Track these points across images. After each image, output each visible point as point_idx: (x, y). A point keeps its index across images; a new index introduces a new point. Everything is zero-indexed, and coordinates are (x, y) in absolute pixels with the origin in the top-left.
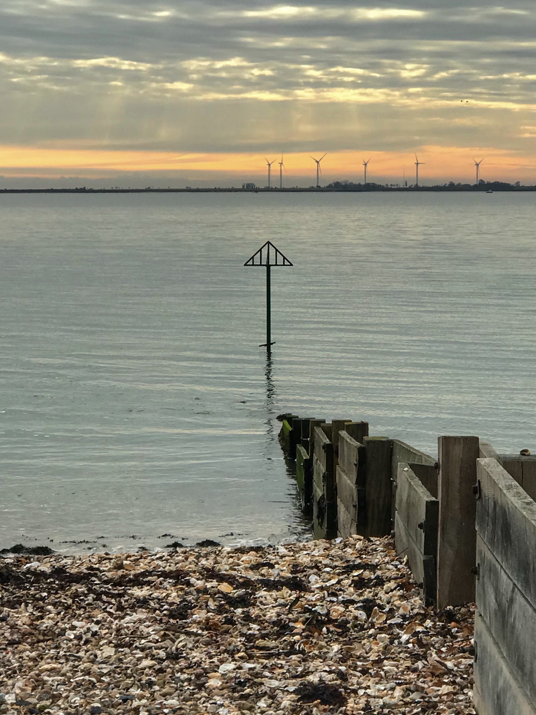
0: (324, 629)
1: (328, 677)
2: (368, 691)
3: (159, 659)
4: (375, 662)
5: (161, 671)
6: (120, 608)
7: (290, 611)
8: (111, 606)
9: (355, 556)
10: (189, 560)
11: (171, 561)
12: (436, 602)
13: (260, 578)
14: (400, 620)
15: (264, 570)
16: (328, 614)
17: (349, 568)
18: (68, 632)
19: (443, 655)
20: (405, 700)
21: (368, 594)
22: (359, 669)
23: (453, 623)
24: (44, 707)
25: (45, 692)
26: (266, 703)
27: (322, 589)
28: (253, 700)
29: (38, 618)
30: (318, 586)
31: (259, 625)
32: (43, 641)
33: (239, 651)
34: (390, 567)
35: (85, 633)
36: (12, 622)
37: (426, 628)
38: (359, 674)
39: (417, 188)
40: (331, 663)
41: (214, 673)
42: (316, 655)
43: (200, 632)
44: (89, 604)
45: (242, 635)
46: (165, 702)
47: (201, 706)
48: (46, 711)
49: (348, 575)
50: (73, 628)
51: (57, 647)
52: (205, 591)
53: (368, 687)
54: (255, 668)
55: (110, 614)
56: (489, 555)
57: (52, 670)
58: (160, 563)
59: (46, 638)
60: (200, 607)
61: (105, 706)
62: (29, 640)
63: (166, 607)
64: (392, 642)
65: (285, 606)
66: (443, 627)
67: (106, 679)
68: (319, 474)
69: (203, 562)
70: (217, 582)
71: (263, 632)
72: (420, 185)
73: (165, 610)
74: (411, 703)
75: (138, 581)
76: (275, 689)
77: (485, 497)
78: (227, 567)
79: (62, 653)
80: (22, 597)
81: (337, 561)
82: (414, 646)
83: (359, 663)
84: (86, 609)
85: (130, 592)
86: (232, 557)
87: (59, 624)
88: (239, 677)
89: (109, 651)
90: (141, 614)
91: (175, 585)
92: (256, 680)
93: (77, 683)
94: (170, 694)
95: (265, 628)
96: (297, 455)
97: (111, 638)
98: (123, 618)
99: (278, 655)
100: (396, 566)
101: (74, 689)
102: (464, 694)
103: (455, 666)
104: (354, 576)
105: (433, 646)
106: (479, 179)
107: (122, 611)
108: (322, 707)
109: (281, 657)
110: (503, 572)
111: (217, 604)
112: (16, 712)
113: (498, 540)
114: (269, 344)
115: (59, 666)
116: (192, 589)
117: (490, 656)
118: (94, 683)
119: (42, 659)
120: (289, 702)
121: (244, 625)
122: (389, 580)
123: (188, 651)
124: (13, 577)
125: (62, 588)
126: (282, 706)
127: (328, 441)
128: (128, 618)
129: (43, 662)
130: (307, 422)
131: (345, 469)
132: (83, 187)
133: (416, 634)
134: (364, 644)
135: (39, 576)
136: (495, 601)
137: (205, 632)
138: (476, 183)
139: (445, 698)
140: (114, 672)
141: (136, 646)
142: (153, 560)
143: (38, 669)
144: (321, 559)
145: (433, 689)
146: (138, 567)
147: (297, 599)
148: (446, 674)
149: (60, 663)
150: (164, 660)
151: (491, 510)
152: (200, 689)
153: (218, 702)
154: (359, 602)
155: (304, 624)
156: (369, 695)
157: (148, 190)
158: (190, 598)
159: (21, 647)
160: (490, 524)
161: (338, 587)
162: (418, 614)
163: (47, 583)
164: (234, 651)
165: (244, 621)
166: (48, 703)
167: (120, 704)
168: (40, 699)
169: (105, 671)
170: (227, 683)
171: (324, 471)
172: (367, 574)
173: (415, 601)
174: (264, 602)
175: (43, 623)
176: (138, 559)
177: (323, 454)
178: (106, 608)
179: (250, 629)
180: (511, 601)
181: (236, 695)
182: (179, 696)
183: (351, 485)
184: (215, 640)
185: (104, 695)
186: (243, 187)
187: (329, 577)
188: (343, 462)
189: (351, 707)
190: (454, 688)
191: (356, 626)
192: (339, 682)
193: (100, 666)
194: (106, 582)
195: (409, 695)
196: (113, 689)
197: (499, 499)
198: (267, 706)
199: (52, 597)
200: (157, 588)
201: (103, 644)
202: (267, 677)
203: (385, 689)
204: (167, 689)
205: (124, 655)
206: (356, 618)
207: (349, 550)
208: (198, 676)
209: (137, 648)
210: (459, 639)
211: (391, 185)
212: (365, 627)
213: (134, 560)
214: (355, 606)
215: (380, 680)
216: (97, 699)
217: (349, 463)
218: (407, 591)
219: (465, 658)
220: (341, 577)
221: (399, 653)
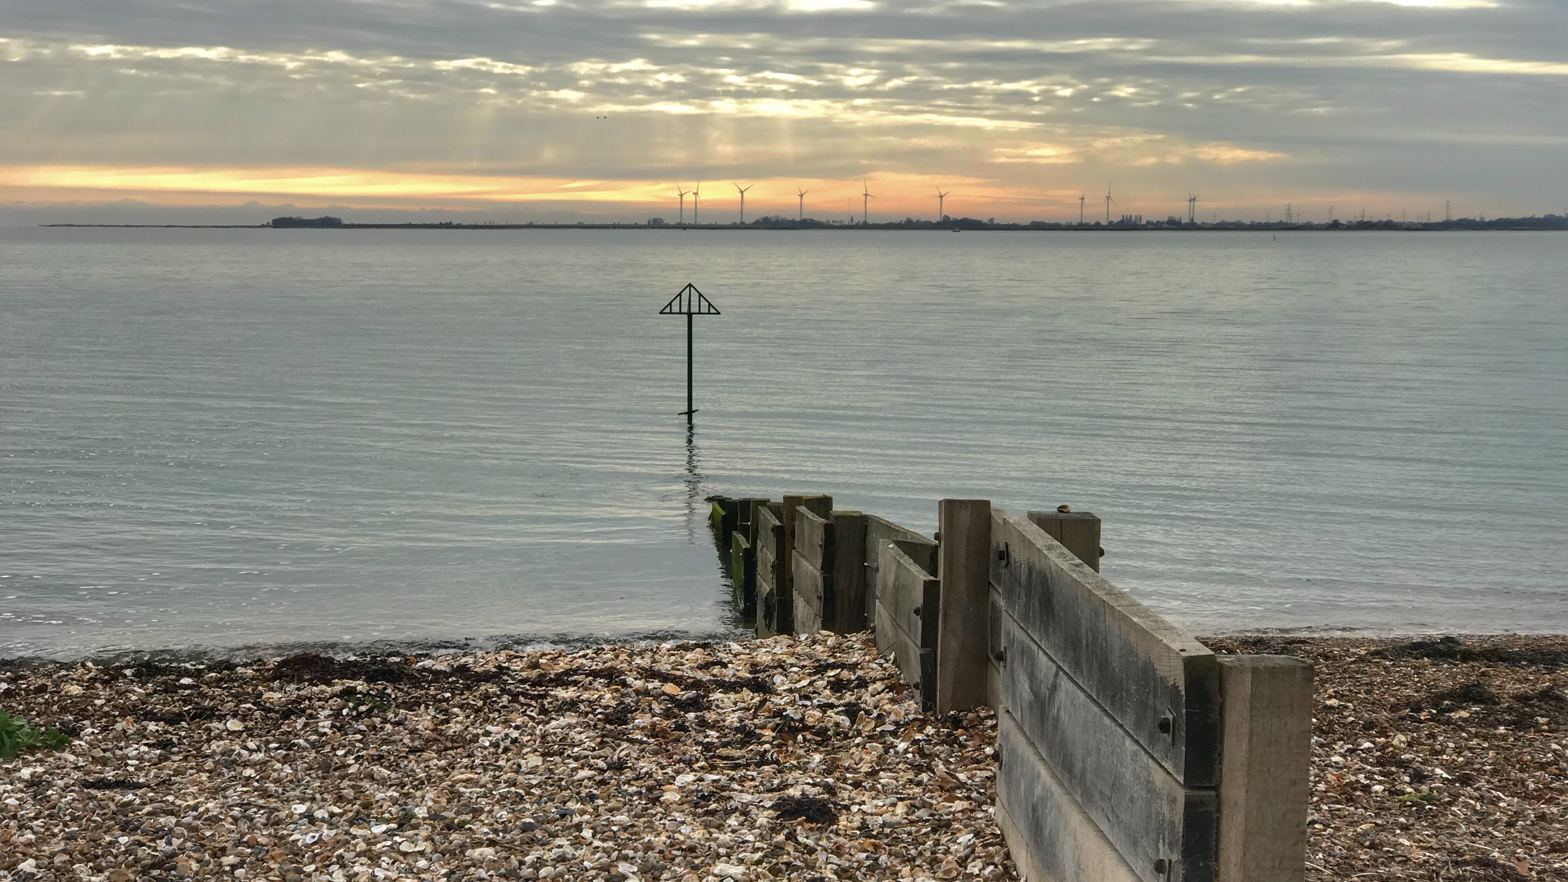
0: (800, 737)
1: (812, 791)
2: (863, 807)
3: (599, 769)
4: (868, 774)
5: (603, 782)
6: (543, 711)
7: (755, 716)
8: (532, 708)
9: (827, 654)
10: (620, 658)
11: (598, 659)
12: (936, 706)
13: (712, 678)
14: (892, 728)
15: (716, 670)
16: (802, 720)
17: (821, 669)
18: (482, 738)
19: (952, 767)
20: (909, 817)
21: (849, 697)
22: (850, 782)
23: (960, 730)
24: (465, 822)
25: (463, 805)
26: (737, 821)
27: (790, 691)
28: (721, 817)
29: (443, 722)
30: (786, 687)
31: (718, 732)
32: (452, 749)
33: (697, 760)
34: (875, 666)
35: (503, 740)
36: (411, 727)
37: (928, 736)
38: (850, 788)
39: (865, 226)
40: (813, 775)
41: (669, 786)
42: (794, 766)
43: (645, 739)
44: (504, 707)
45: (698, 743)
46: (612, 818)
47: (657, 823)
48: (467, 826)
49: (823, 675)
50: (487, 734)
51: (469, 756)
52: (646, 693)
53: (864, 803)
54: (719, 780)
55: (532, 718)
56: (1020, 635)
57: (468, 781)
58: (584, 661)
59: (456, 745)
60: (643, 710)
61: (538, 822)
62: (435, 747)
63: (600, 710)
64: (887, 752)
65: (749, 709)
66: (949, 735)
67: (537, 791)
68: (766, 564)
69: (638, 660)
70: (660, 681)
71: (723, 740)
72: (870, 221)
73: (600, 713)
74: (918, 822)
75: (561, 680)
76: (747, 805)
77: (1015, 562)
78: (669, 667)
79: (477, 761)
80: (420, 698)
81: (804, 660)
82: (914, 756)
83: (848, 775)
84: (500, 713)
85: (552, 693)
86: (673, 655)
87: (470, 729)
88: (701, 791)
89: (534, 760)
90: (570, 719)
91: (608, 685)
92: (722, 794)
93: (501, 796)
94: (618, 809)
95: (725, 736)
96: (733, 545)
97: (535, 746)
98: (548, 723)
99: (747, 766)
100: (881, 665)
101: (498, 802)
102: (983, 811)
103: (969, 778)
104: (829, 677)
105: (938, 756)
106: (943, 214)
107: (546, 715)
108: (808, 826)
109: (751, 768)
110: (1041, 653)
111: (664, 707)
112: (430, 828)
113: (1034, 613)
114: (690, 413)
115: (476, 776)
116: (630, 690)
117: (1023, 760)
118: (523, 796)
119: (453, 768)
120: (765, 820)
121: (699, 732)
122: (874, 681)
123: (634, 761)
124: (407, 675)
125: (468, 688)
126: (758, 824)
127: (778, 523)
128: (554, 723)
129: (455, 772)
130: (745, 504)
131: (805, 552)
132: (448, 222)
133: (916, 742)
134: (853, 753)
135: (438, 675)
136: (1029, 691)
137: (651, 740)
138: (938, 220)
139: (959, 815)
140: (546, 783)
141: (568, 755)
142: (575, 658)
143: (450, 780)
144: (784, 657)
145: (944, 806)
146: (557, 667)
147: (763, 702)
148: (959, 788)
149: (476, 773)
150: (605, 771)
151: (1023, 578)
152: (654, 804)
153: (678, 819)
154: (839, 706)
155: (773, 731)
156: (864, 812)
157: (530, 226)
158: (628, 700)
159: (426, 755)
160: (1023, 596)
161: (811, 689)
162: (915, 720)
163: (448, 683)
164: (691, 760)
165: (700, 726)
166: (468, 817)
167: (558, 820)
168: (458, 813)
169: (534, 782)
170: (687, 797)
171: (773, 560)
172: (845, 674)
173: (909, 705)
174: (721, 706)
175: (450, 727)
176: (556, 658)
177: (772, 539)
178: (526, 711)
179: (707, 736)
180: (1054, 688)
181: (700, 810)
182: (628, 812)
183: (815, 571)
184: (665, 749)
185: (536, 809)
186: (649, 222)
187: (798, 678)
188: (803, 544)
189: (844, 826)
190: (971, 804)
191: (838, 734)
192: (826, 796)
193: (527, 776)
194: (523, 681)
195: (914, 812)
196: (546, 803)
197: (1037, 563)
198: (739, 824)
199: (457, 698)
200: (586, 689)
201: (527, 753)
202: (736, 790)
203: (884, 805)
204: (613, 803)
205: (555, 765)
206: (837, 725)
207: (819, 648)
208: (650, 789)
209: (569, 757)
210: (970, 749)
211: (834, 222)
212: (850, 735)
213: (552, 659)
214: (836, 710)
215: (877, 795)
216: (528, 813)
217: (812, 544)
218: (897, 693)
219: (980, 770)
220: (814, 678)
221: (898, 764)
